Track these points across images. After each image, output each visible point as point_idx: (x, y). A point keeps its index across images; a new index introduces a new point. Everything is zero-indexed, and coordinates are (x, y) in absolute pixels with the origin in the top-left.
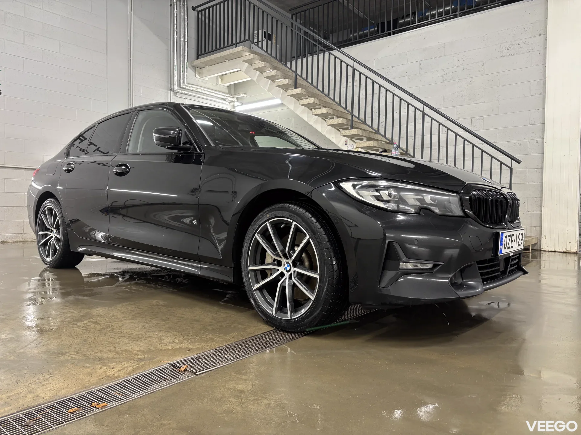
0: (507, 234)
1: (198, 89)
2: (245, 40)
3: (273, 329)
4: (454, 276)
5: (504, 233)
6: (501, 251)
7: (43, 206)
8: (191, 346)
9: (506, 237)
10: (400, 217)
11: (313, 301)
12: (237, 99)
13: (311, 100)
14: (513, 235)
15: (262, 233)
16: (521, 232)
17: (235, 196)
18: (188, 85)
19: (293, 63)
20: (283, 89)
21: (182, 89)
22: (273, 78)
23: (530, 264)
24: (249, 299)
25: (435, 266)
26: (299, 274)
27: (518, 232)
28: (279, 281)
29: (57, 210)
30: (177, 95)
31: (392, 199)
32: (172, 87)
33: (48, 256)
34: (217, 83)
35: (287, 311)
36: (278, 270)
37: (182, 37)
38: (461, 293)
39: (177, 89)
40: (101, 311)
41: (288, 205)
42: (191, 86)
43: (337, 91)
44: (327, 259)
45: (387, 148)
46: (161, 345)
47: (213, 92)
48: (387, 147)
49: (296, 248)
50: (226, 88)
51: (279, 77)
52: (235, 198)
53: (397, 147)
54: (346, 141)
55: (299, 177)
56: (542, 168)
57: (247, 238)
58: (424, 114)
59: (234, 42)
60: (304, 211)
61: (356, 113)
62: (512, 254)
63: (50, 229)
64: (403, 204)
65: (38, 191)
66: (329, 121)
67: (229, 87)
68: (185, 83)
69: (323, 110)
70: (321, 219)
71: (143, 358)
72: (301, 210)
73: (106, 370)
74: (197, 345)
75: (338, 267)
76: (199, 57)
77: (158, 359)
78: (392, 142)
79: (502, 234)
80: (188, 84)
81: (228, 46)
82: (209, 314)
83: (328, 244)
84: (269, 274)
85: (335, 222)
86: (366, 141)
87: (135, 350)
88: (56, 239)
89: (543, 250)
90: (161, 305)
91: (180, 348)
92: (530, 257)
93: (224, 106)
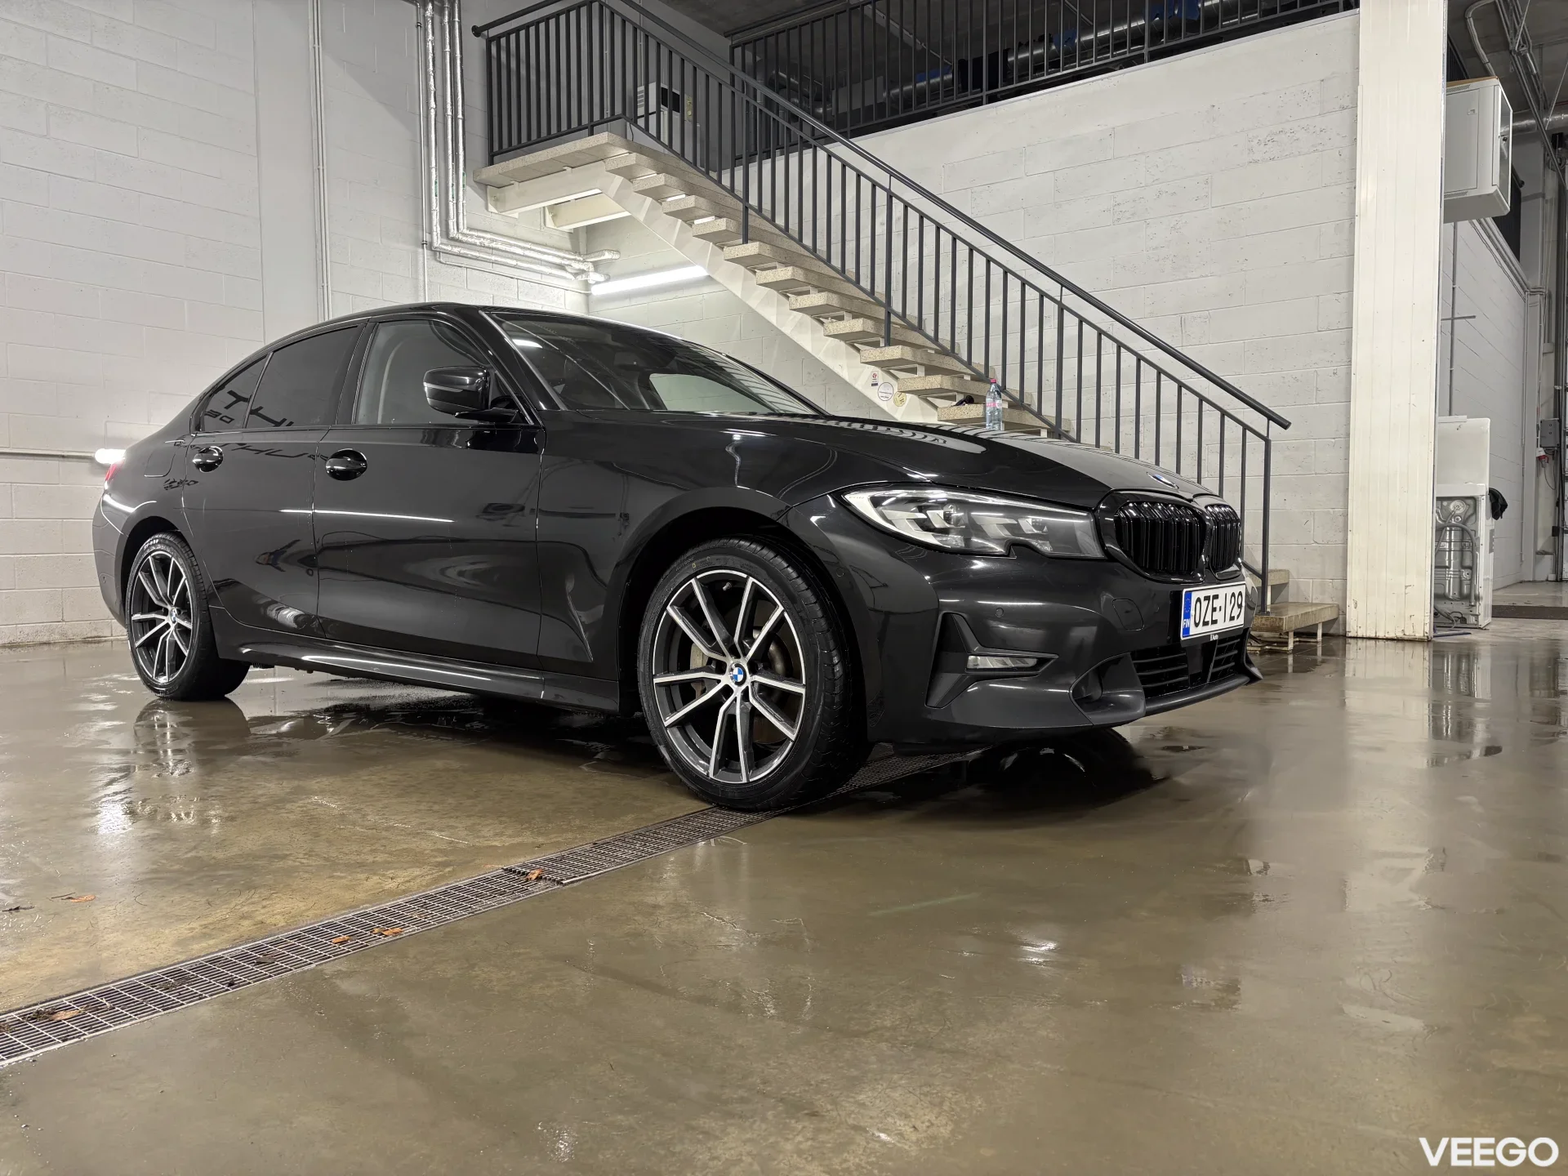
0: (1202, 595)
1: (493, 241)
2: (614, 118)
3: (710, 806)
4: (1084, 682)
5: (1193, 594)
6: (1187, 630)
7: (143, 551)
8: (541, 840)
9: (1199, 600)
10: (979, 565)
11: (794, 742)
12: (596, 265)
13: (784, 273)
14: (1216, 597)
15: (684, 602)
16: (1236, 590)
17: (627, 524)
18: (468, 232)
19: (739, 172)
20: (715, 244)
21: (452, 243)
22: (686, 216)
23: (1317, 669)
24: (657, 746)
25: (1041, 662)
26: (762, 686)
27: (1229, 591)
28: (722, 704)
29: (182, 562)
30: (439, 257)
31: (953, 526)
32: (427, 237)
33: (161, 672)
34: (542, 224)
35: (739, 768)
36: (719, 681)
37: (449, 107)
38: (1097, 718)
39: (439, 242)
40: (327, 783)
41: (736, 541)
42: (476, 234)
43: (851, 246)
44: (821, 653)
45: (975, 393)
46: (477, 840)
47: (533, 247)
48: (976, 389)
49: (755, 635)
50: (567, 236)
51: (702, 212)
52: (626, 527)
53: (997, 391)
54: (875, 376)
55: (759, 483)
56: (1348, 435)
57: (649, 615)
58: (1062, 308)
59: (585, 121)
60: (771, 555)
61: (897, 306)
62: (1216, 638)
63: (161, 608)
64: (978, 536)
65: (126, 518)
66: (830, 325)
67: (574, 235)
68: (461, 227)
69: (816, 299)
70: (808, 572)
71: (446, 861)
72: (765, 552)
73: (380, 881)
74: (554, 838)
75: (844, 667)
76: (496, 158)
77: (477, 861)
78: (983, 378)
79: (1189, 594)
80: (468, 228)
81: (570, 131)
82: (568, 782)
83: (823, 622)
84: (698, 693)
85: (837, 577)
86: (923, 374)
87: (425, 850)
88: (179, 631)
89: (1350, 635)
90: (457, 770)
91: (519, 844)
92: (1319, 652)
93: (563, 283)
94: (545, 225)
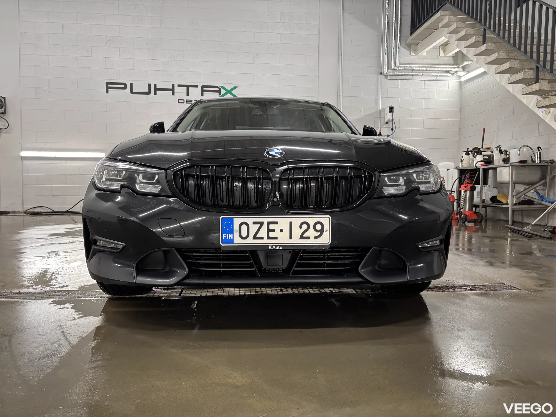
1: (411, 67)
12: (462, 68)
18: (400, 65)
21: (394, 71)
30: (388, 77)
32: (382, 71)
37: (394, 19)
39: (387, 72)
42: (403, 65)
54: (537, 101)
68: (397, 64)
93: (449, 79)
94: (440, 56)
